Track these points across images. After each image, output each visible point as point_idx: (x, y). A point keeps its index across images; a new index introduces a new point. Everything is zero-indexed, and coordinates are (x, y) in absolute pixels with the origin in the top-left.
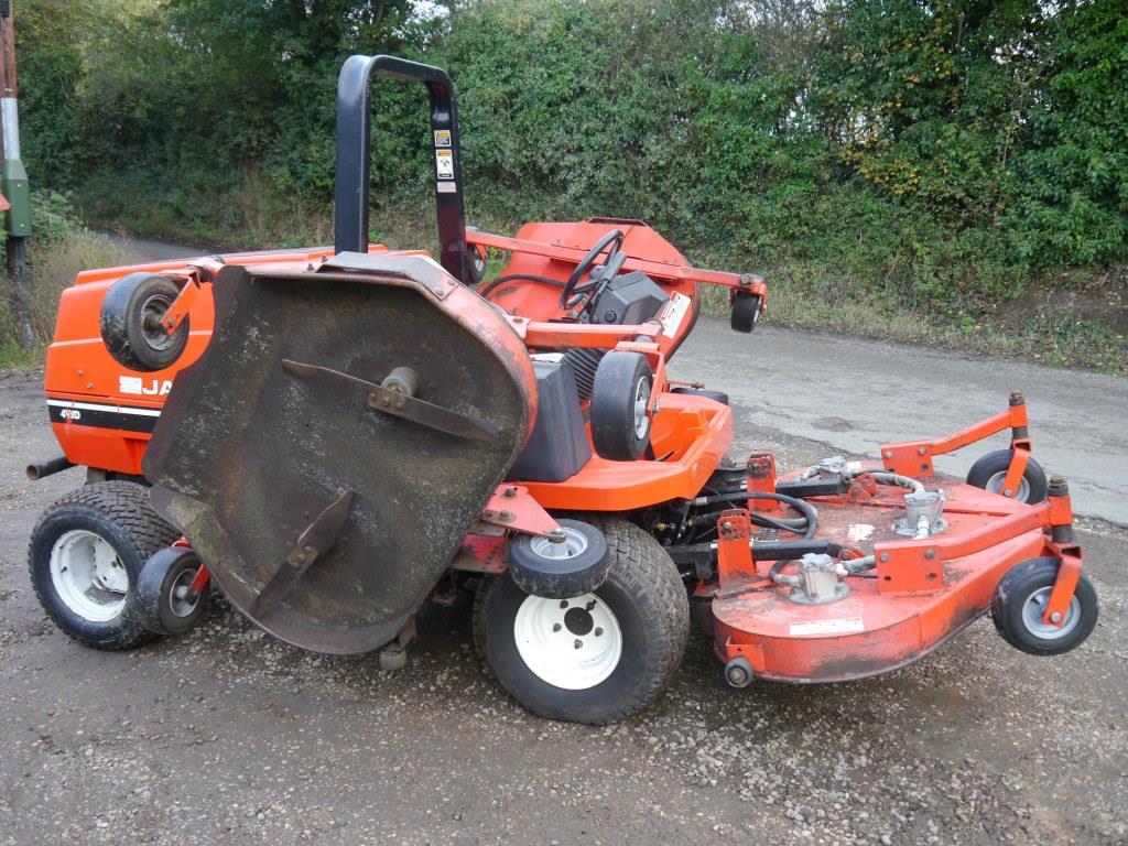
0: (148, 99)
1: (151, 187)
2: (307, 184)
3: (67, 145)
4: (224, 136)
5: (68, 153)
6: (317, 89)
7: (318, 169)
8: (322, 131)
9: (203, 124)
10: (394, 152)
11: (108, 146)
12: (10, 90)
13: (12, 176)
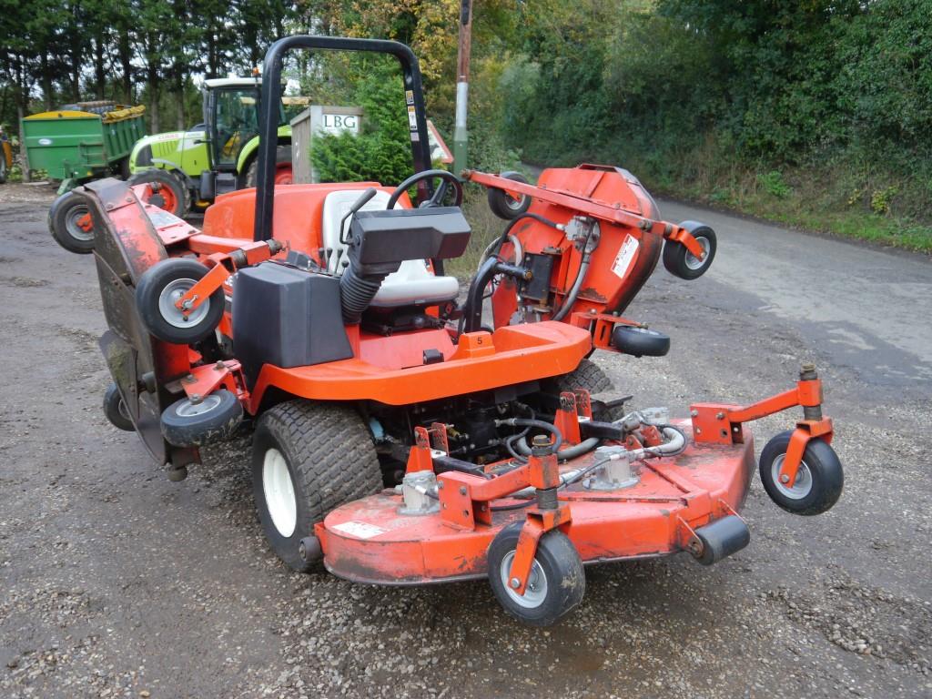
0: (644, 79)
1: (644, 148)
2: (743, 145)
3: (600, 117)
4: (694, 106)
5: (600, 123)
6: (756, 62)
7: (750, 130)
8: (759, 98)
9: (682, 96)
10: (812, 114)
11: (624, 116)
12: (464, 77)
13: (457, 139)
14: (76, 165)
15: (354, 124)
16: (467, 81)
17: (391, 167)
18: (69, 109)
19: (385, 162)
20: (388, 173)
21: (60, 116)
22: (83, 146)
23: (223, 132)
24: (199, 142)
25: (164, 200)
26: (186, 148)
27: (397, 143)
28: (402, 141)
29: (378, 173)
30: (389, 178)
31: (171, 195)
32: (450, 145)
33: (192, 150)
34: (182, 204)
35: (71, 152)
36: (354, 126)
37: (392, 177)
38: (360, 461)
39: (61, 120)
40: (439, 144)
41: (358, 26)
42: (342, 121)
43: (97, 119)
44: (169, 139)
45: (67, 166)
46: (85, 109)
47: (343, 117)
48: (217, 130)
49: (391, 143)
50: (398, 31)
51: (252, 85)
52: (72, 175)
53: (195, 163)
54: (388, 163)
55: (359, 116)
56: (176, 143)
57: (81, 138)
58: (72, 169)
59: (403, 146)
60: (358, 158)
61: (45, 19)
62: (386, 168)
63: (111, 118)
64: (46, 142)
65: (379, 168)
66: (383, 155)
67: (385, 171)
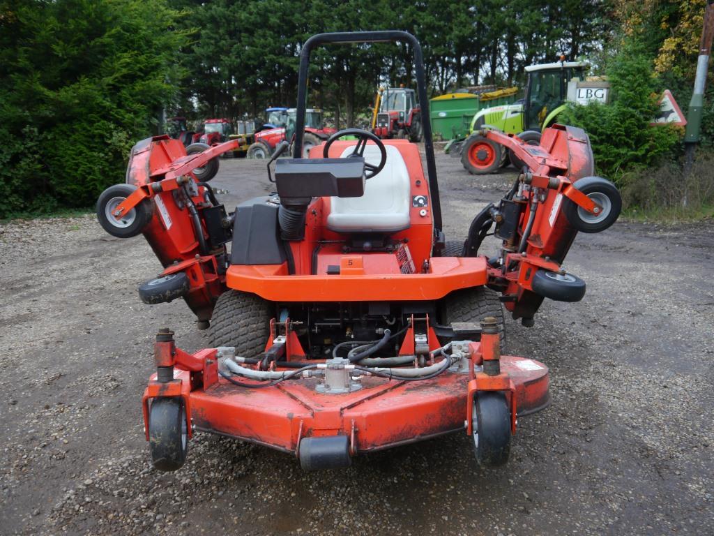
12: (705, 50)
13: (691, 104)
14: (459, 130)
15: (603, 95)
16: (707, 53)
17: (623, 129)
18: (461, 92)
19: (618, 126)
20: (619, 135)
21: (453, 97)
22: (465, 117)
23: (534, 104)
24: (516, 112)
25: (487, 154)
26: (508, 117)
27: (631, 110)
28: (636, 107)
29: (611, 134)
30: (620, 139)
31: (492, 151)
32: (685, 109)
33: (511, 119)
34: (498, 157)
35: (458, 120)
36: (603, 97)
37: (623, 138)
38: (247, 336)
39: (453, 100)
40: (674, 110)
41: (637, 15)
42: (593, 93)
43: (475, 98)
44: (497, 111)
45: (454, 131)
46: (471, 92)
47: (594, 90)
48: (529, 103)
49: (624, 110)
50: (671, 16)
51: (559, 68)
52: (456, 137)
53: (514, 128)
54: (621, 127)
55: (608, 88)
56: (502, 113)
57: (465, 112)
58: (457, 133)
59: (636, 112)
60: (596, 123)
61: (457, 32)
62: (619, 130)
63: (486, 97)
64: (443, 114)
65: (612, 131)
66: (616, 120)
67: (617, 133)
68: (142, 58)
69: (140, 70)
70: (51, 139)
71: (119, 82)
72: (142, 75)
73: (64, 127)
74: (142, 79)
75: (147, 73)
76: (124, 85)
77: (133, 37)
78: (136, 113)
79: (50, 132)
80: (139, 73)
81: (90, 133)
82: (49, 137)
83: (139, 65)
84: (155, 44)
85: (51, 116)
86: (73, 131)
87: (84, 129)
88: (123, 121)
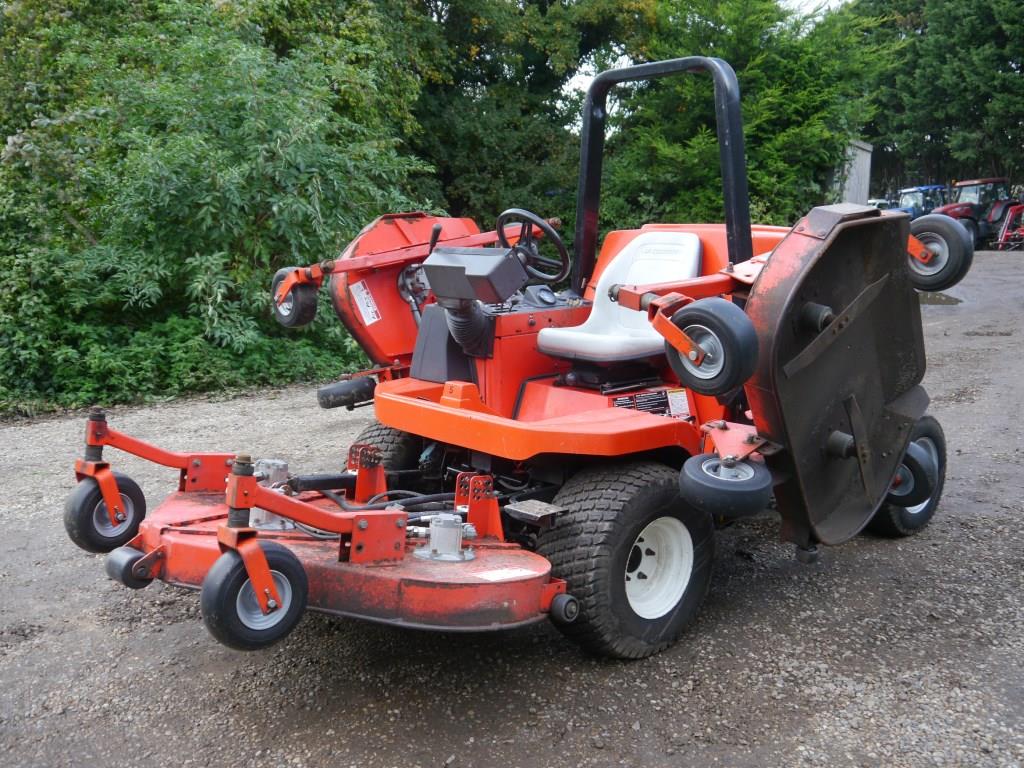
68: (801, 95)
69: (797, 112)
70: (670, 212)
71: (764, 130)
72: (800, 119)
73: (686, 196)
74: (799, 124)
75: (806, 116)
76: (771, 136)
77: (792, 65)
78: (780, 176)
79: (670, 201)
80: (794, 117)
81: (715, 204)
82: (668, 209)
83: (794, 106)
84: (824, 73)
85: (671, 181)
86: (696, 201)
87: (709, 199)
88: (758, 188)
